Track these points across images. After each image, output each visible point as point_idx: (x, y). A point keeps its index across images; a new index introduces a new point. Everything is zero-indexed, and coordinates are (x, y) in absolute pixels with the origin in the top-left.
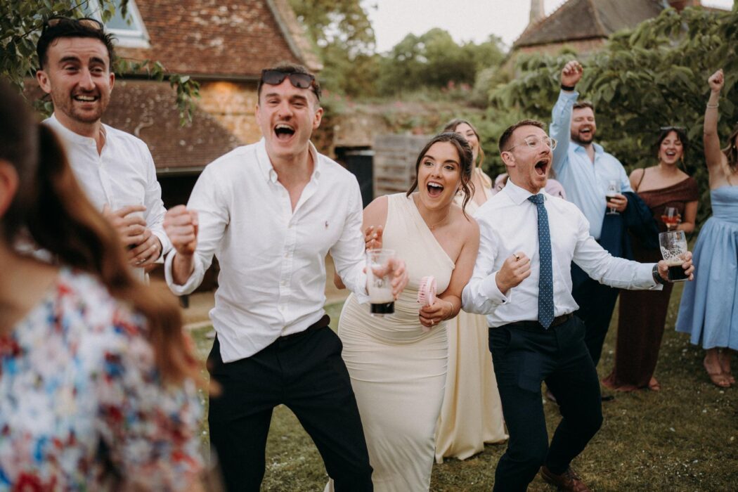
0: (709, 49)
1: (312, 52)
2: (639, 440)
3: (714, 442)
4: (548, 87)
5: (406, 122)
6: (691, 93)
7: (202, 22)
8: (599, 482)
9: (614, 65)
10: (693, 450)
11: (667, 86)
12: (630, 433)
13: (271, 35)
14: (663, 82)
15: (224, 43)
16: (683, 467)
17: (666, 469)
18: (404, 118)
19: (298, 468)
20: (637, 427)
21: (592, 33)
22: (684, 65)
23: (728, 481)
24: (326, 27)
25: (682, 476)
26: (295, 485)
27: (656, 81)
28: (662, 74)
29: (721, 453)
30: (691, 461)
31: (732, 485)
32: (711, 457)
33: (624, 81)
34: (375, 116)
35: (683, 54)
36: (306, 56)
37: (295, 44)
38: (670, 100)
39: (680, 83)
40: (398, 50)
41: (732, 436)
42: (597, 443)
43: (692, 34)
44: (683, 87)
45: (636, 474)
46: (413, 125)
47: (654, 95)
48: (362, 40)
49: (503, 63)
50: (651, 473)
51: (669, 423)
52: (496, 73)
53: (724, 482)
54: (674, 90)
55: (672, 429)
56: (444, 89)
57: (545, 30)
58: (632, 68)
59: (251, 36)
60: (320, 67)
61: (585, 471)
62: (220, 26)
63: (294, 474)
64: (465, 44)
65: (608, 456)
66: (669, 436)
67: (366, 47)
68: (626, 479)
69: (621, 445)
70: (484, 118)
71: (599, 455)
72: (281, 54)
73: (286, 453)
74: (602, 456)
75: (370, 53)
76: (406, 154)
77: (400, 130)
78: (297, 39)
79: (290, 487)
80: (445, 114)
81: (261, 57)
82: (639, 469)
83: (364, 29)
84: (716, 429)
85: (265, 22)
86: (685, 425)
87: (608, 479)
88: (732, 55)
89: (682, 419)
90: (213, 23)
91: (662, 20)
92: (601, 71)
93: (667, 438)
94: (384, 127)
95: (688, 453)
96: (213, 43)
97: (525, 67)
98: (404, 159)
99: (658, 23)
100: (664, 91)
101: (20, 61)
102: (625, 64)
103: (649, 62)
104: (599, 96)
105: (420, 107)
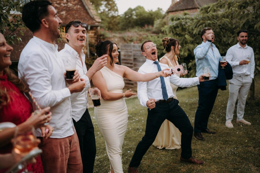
0: (234, 12)
1: (97, 16)
2: (217, 143)
3: (241, 142)
4: (182, 27)
5: (131, 39)
6: (229, 27)
7: (58, 6)
8: (205, 157)
9: (203, 19)
10: (235, 145)
11: (222, 25)
12: (214, 141)
13: (82, 10)
14: (220, 24)
15: (66, 13)
16: (231, 151)
17: (226, 152)
18: (130, 38)
19: (104, 158)
20: (216, 139)
21: (194, 7)
22: (227, 18)
23: (246, 154)
24: (100, 6)
25: (231, 154)
26: (104, 163)
27: (218, 24)
28: (219, 21)
29: (243, 145)
30: (234, 149)
31: (247, 155)
32: (240, 147)
33: (207, 25)
34: (120, 37)
35: (226, 14)
36: (95, 17)
37: (91, 13)
38: (222, 30)
39: (225, 24)
40: (126, 14)
41: (246, 140)
42: (203, 145)
43: (229, 8)
44: (227, 26)
45: (217, 154)
46: (134, 40)
47: (217, 29)
48: (113, 10)
49: (164, 18)
50: (221, 153)
51: (226, 137)
52: (161, 21)
53: (244, 154)
54: (224, 27)
55: (227, 139)
56: (143, 28)
57: (178, 6)
58: (210, 20)
59: (75, 10)
60: (100, 21)
61: (200, 154)
62: (64, 7)
63: (103, 160)
64: (149, 11)
65: (207, 149)
66: (226, 141)
67: (115, 13)
68: (213, 155)
69: (211, 145)
70: (158, 37)
71: (204, 148)
72: (86, 16)
73: (100, 153)
74: (205, 149)
75: (116, 15)
76: (132, 50)
77: (129, 42)
78: (92, 11)
79: (102, 164)
80: (145, 36)
81: (79, 17)
82: (218, 152)
83: (114, 7)
84: (241, 138)
85: (80, 5)
86: (231, 137)
87: (208, 156)
88: (242, 14)
89: (230, 136)
90: (62, 6)
91: (219, 3)
92: (199, 21)
93: (226, 142)
94: (123, 41)
95: (233, 146)
96: (62, 13)
97: (172, 20)
98: (131, 52)
99: (217, 4)
100: (221, 27)
101: (3, 22)
102: (207, 18)
103: (215, 17)
104: (199, 30)
105: (135, 34)
